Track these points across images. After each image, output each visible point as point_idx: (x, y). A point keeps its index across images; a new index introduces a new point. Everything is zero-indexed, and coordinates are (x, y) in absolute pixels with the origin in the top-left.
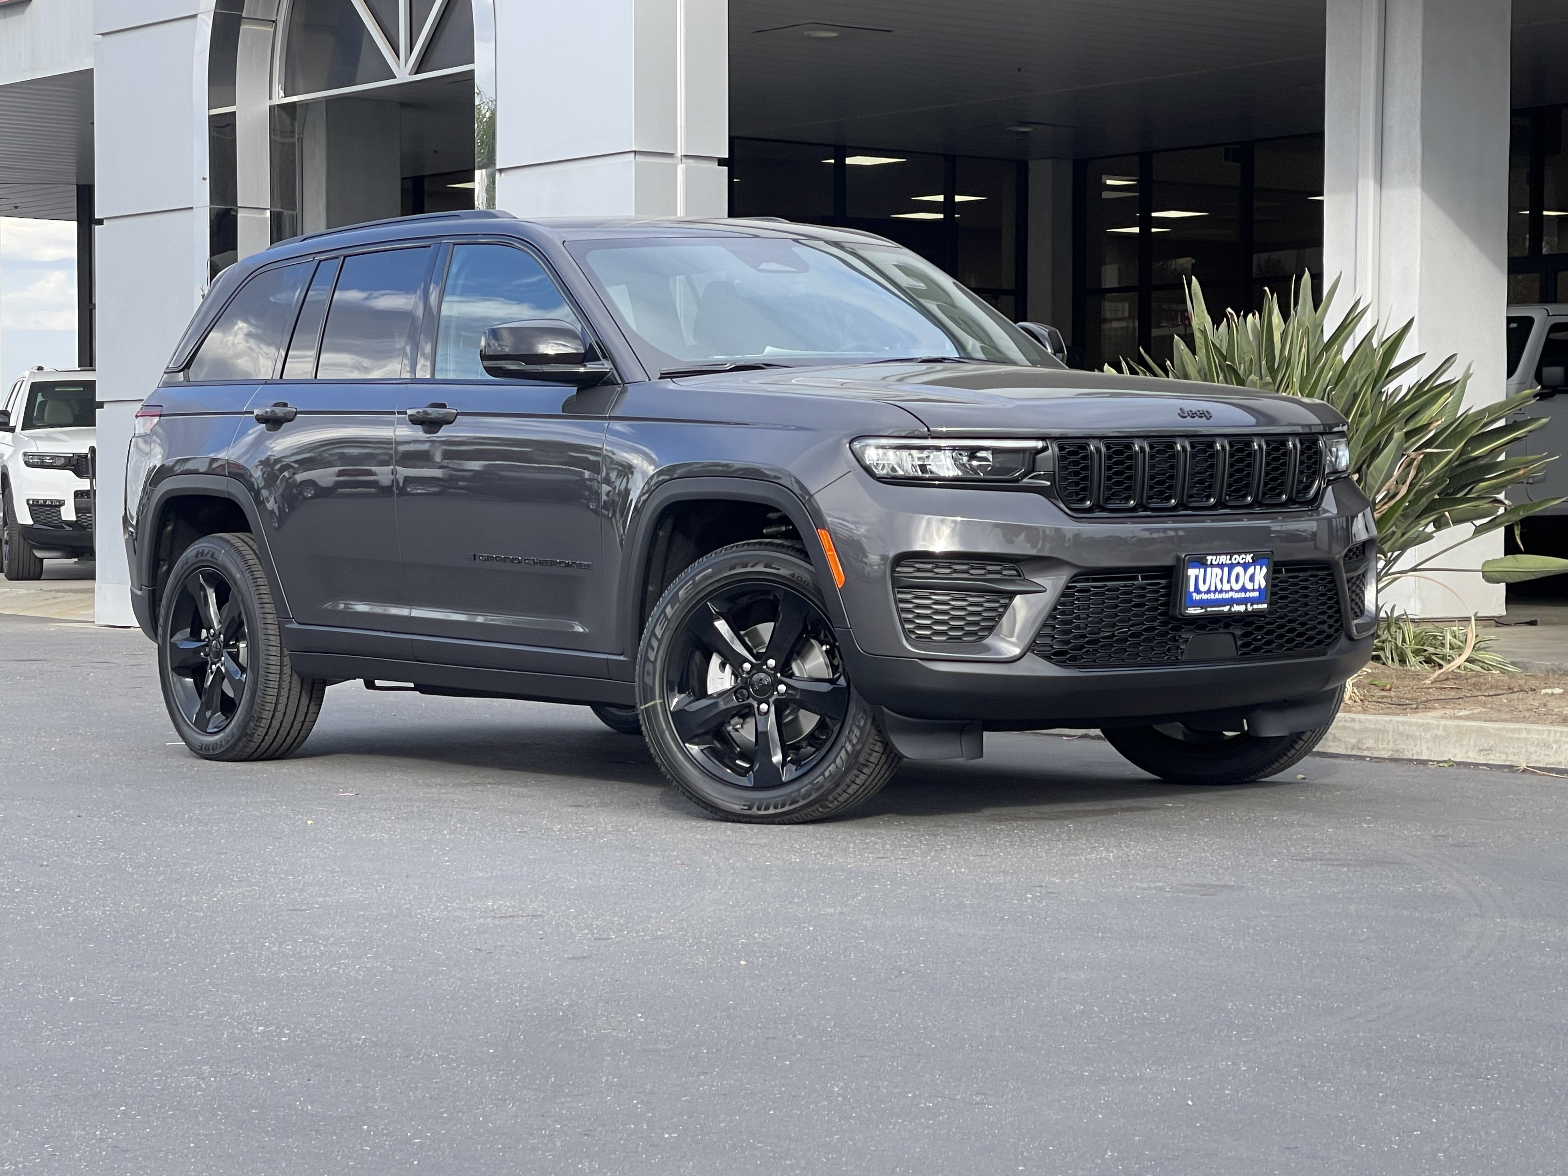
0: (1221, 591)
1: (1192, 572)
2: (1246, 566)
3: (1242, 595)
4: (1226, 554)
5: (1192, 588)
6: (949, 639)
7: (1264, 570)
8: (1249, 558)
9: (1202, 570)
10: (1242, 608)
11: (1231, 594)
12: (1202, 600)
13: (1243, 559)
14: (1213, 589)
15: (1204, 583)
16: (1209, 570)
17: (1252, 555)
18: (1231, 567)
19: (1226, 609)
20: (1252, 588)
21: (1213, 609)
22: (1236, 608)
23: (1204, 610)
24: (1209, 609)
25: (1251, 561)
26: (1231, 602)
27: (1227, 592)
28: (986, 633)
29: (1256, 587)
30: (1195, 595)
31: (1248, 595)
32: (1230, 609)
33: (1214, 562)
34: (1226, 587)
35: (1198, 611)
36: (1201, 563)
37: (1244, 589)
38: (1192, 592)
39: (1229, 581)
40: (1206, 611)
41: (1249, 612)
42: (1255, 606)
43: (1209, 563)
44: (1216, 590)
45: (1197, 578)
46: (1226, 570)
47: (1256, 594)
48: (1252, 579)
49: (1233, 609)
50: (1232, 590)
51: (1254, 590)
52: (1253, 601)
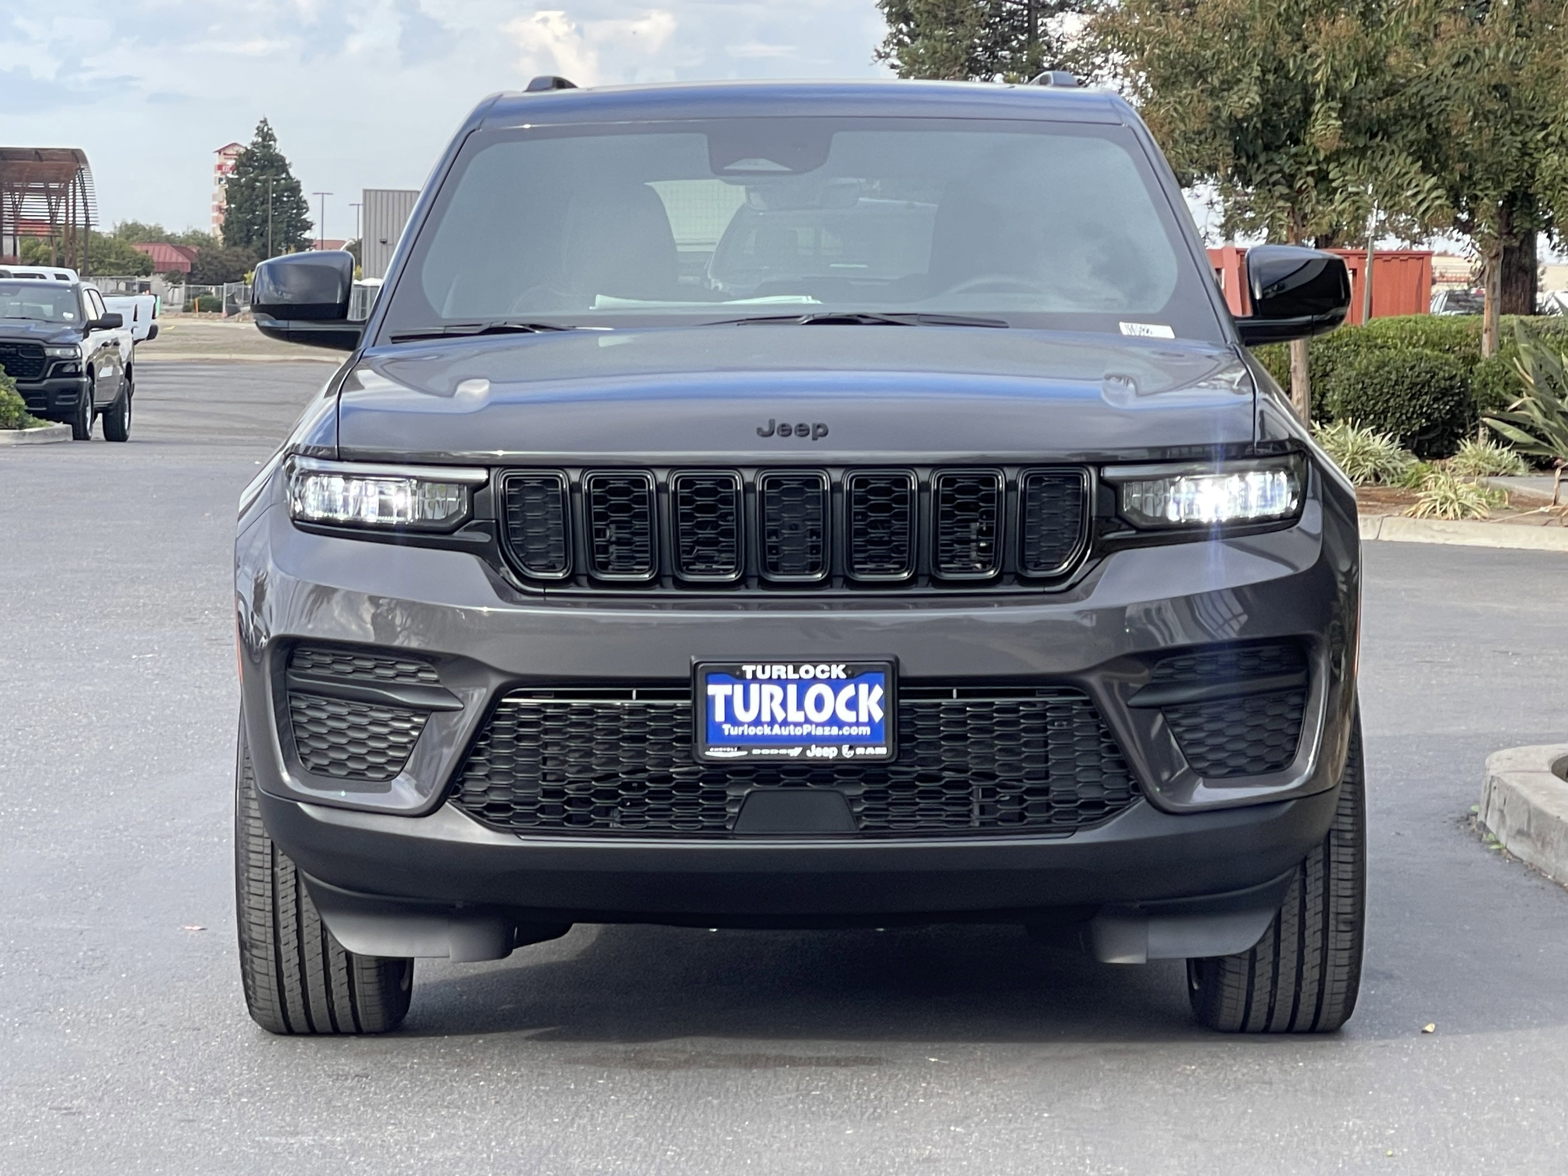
0: (785, 723)
1: (718, 691)
2: (836, 686)
3: (835, 731)
4: (785, 663)
5: (719, 715)
6: (350, 773)
7: (878, 691)
8: (838, 671)
9: (739, 689)
10: (830, 753)
11: (807, 729)
12: (742, 737)
13: (823, 672)
14: (766, 717)
15: (746, 706)
16: (754, 688)
17: (842, 666)
18: (803, 686)
19: (795, 752)
20: (854, 720)
21: (765, 752)
22: (815, 752)
23: (745, 753)
24: (756, 752)
25: (843, 676)
26: (808, 741)
27: (796, 724)
28: (397, 769)
29: (864, 718)
30: (726, 727)
31: (846, 731)
32: (803, 752)
33: (759, 675)
34: (795, 715)
35: (733, 753)
36: (734, 675)
37: (834, 721)
38: (721, 724)
39: (800, 706)
40: (750, 753)
41: (846, 759)
42: (860, 751)
43: (749, 676)
44: (773, 722)
45: (729, 701)
46: (792, 689)
47: (866, 731)
48: (852, 704)
49: (809, 754)
50: (807, 721)
51: (858, 724)
52: (854, 742)
